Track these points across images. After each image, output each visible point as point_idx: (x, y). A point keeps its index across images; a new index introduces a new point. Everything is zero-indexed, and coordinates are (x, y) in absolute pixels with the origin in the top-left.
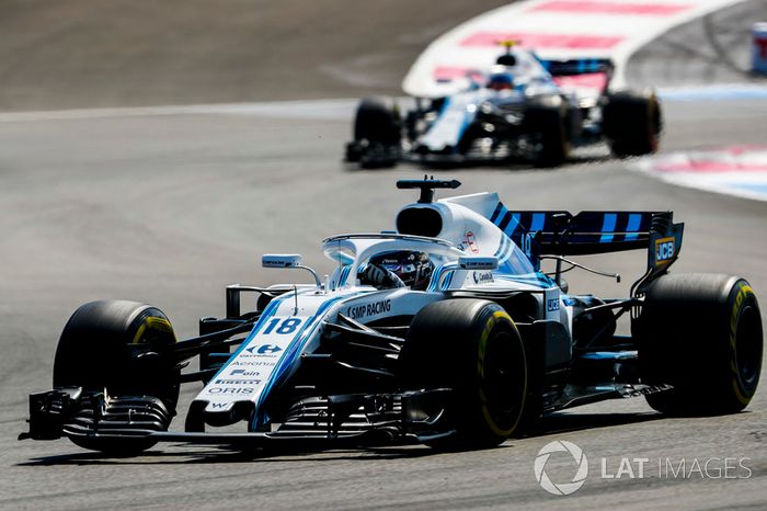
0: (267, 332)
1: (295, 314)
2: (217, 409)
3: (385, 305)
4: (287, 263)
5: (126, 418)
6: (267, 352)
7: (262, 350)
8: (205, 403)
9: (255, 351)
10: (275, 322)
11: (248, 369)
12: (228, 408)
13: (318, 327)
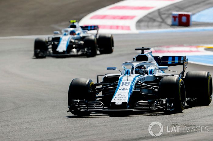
0: (122, 85)
1: (127, 81)
2: (118, 104)
3: (144, 78)
4: (114, 69)
5: (93, 107)
6: (125, 90)
7: (123, 90)
8: (114, 103)
9: (121, 90)
10: (123, 83)
11: (122, 94)
12: (121, 104)
13: (135, 84)
